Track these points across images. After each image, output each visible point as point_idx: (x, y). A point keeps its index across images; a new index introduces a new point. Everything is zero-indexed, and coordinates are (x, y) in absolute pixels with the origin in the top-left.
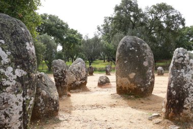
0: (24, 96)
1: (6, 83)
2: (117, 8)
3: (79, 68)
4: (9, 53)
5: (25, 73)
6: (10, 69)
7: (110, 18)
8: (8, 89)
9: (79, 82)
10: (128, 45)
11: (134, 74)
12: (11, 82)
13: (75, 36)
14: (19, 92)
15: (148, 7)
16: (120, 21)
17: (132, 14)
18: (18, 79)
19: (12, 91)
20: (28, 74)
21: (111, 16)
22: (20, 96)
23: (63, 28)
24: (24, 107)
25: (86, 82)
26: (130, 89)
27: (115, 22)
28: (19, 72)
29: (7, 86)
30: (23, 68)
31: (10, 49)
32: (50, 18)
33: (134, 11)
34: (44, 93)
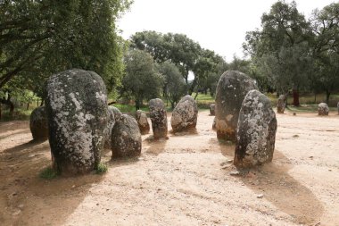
0: (93, 134)
1: (79, 124)
2: (265, 18)
3: (186, 107)
4: (81, 102)
5: (93, 117)
6: (82, 114)
7: (254, 34)
8: (80, 129)
9: (186, 124)
10: (227, 82)
11: (231, 116)
12: (82, 124)
13: (208, 60)
14: (88, 131)
15: (316, 10)
16: (271, 36)
17: (289, 23)
18: (88, 122)
19: (84, 130)
20: (97, 118)
21: (255, 30)
22: (89, 134)
23: (193, 50)
24: (93, 143)
25: (195, 124)
26: (228, 133)
27: (262, 38)
28: (89, 117)
29: (79, 127)
30: (92, 113)
31: (82, 99)
32: (175, 38)
33: (292, 19)
34: (125, 133)
